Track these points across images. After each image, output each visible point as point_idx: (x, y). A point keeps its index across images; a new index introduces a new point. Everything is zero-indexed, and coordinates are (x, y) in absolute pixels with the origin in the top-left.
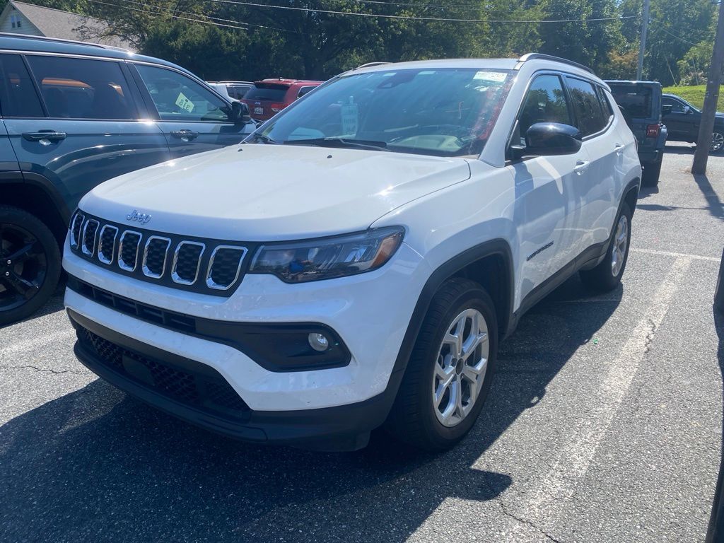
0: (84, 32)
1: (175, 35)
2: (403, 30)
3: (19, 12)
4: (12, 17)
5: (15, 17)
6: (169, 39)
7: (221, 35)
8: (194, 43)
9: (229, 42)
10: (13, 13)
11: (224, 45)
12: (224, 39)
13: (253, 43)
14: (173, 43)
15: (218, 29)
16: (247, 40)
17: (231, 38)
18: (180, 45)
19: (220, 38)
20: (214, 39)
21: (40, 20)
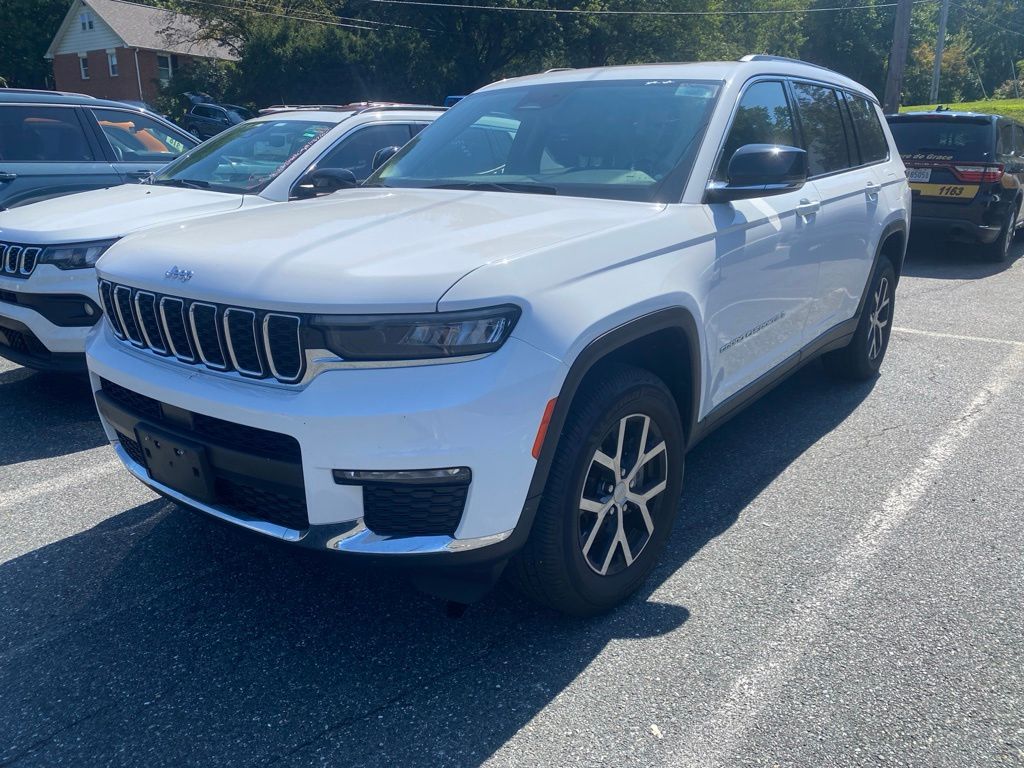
0: (170, 35)
1: (283, 39)
2: (591, 27)
3: (90, 8)
4: (82, 15)
5: (86, 15)
6: (275, 45)
7: (341, 38)
8: (306, 50)
9: (352, 49)
10: (84, 10)
11: (346, 51)
12: (345, 44)
13: (386, 49)
14: (280, 50)
15: (337, 31)
16: (376, 44)
17: (356, 42)
18: (289, 52)
19: (340, 42)
20: (333, 44)
21: (118, 20)
